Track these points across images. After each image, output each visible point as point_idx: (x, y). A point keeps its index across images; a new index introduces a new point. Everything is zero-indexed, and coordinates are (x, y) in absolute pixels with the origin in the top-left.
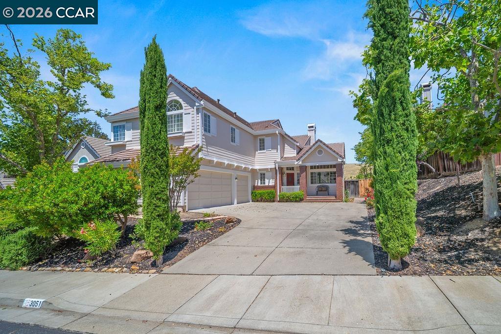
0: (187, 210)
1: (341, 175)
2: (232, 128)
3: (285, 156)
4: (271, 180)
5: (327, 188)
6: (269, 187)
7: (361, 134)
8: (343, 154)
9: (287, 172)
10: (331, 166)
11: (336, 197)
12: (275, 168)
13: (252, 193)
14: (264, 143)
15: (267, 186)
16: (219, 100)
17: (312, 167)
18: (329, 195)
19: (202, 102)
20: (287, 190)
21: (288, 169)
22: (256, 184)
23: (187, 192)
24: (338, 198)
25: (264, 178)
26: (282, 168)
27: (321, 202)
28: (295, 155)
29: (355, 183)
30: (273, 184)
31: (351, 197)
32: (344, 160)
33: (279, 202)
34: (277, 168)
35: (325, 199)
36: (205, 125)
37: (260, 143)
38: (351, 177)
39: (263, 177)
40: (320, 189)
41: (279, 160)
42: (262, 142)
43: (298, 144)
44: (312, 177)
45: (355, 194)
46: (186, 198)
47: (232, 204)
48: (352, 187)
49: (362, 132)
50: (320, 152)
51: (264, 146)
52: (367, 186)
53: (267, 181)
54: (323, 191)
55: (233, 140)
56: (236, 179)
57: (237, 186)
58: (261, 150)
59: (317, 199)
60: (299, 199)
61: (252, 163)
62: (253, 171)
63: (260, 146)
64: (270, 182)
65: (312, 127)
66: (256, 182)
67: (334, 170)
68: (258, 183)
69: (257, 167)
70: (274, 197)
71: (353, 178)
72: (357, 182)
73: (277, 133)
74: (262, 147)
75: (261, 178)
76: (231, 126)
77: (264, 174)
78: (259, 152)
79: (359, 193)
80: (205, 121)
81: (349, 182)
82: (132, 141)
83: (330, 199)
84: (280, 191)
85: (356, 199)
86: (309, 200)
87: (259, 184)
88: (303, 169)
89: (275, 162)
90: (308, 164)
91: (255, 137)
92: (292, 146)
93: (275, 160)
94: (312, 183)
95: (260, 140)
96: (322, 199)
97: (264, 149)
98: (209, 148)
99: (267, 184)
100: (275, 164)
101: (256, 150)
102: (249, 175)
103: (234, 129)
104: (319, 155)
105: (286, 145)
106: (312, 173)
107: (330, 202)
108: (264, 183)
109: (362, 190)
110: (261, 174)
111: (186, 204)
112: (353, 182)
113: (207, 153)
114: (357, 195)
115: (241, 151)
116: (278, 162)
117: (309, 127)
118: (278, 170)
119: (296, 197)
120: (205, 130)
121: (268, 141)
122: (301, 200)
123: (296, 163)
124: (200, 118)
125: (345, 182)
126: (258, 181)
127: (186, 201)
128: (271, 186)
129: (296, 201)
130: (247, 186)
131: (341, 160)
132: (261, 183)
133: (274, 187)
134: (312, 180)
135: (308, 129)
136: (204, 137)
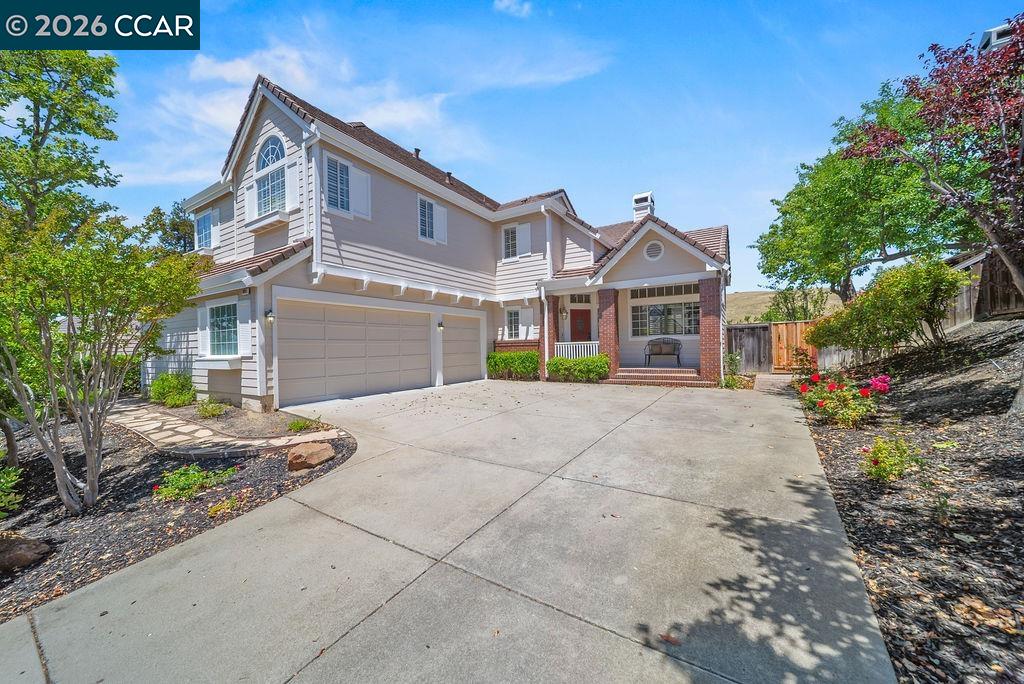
0: (276, 404)
1: (716, 310)
2: (423, 203)
3: (567, 267)
4: (532, 328)
5: (675, 348)
6: (527, 344)
7: (778, 203)
8: (721, 253)
9: (570, 306)
10: (688, 289)
11: (699, 372)
12: (540, 298)
13: (488, 358)
14: (514, 238)
15: (521, 342)
16: (417, 151)
17: (635, 294)
18: (679, 364)
19: (313, 127)
20: (569, 352)
21: (573, 299)
22: (499, 338)
23: (275, 360)
24: (706, 375)
25: (517, 322)
26: (558, 298)
27: (654, 384)
28: (591, 263)
29: (759, 333)
30: (537, 337)
31: (745, 371)
32: (726, 266)
33: (548, 380)
34: (543, 298)
35: (666, 378)
36: (332, 189)
37: (507, 240)
38: (747, 319)
39: (514, 321)
40: (656, 349)
41: (548, 277)
42: (511, 235)
43: (598, 236)
44: (634, 318)
45: (760, 363)
46: (275, 375)
47: (431, 385)
48: (749, 343)
49: (781, 198)
50: (654, 251)
51: (514, 246)
52: (800, 341)
53: (522, 329)
54: (666, 354)
55: (427, 230)
56: (440, 325)
57: (444, 341)
58: (507, 256)
59: (645, 378)
60: (594, 376)
61: (489, 288)
62: (491, 307)
63: (507, 247)
64: (528, 332)
65: (645, 199)
66: (500, 333)
67: (695, 298)
68: (503, 334)
69: (500, 297)
70: (535, 369)
71: (751, 320)
72: (765, 329)
73: (543, 210)
74: (511, 251)
75: (510, 322)
76: (420, 196)
77: (517, 314)
78: (504, 261)
79: (771, 362)
80: (332, 178)
81: (742, 330)
82: (219, 247)
83: (682, 378)
84: (552, 354)
85: (761, 377)
86: (624, 378)
87: (506, 338)
88: (610, 297)
89: (539, 284)
90: (624, 285)
91: (496, 226)
92: (584, 242)
93: (539, 277)
94: (635, 333)
95: (507, 232)
96: (657, 378)
97: (514, 255)
98: (343, 247)
99: (522, 337)
100: (539, 289)
101: (497, 258)
102: (482, 316)
103: (431, 206)
104: (651, 259)
105: (569, 242)
106: (635, 309)
107: (682, 385)
108: (517, 335)
109: (781, 354)
110: (510, 314)
111: (275, 392)
112: (753, 329)
113: (339, 260)
114: (764, 367)
115: (453, 257)
116: (546, 284)
117: (637, 201)
118: (545, 302)
119: (589, 371)
120: (332, 202)
121: (523, 233)
122: (602, 378)
123: (588, 283)
124: (314, 171)
125: (729, 330)
126: (503, 330)
127: (275, 383)
128: (530, 342)
129: (589, 381)
130: (477, 341)
131: (714, 269)
132: (511, 335)
133: (538, 344)
134: (635, 325)
135: (634, 205)
136: (328, 221)
